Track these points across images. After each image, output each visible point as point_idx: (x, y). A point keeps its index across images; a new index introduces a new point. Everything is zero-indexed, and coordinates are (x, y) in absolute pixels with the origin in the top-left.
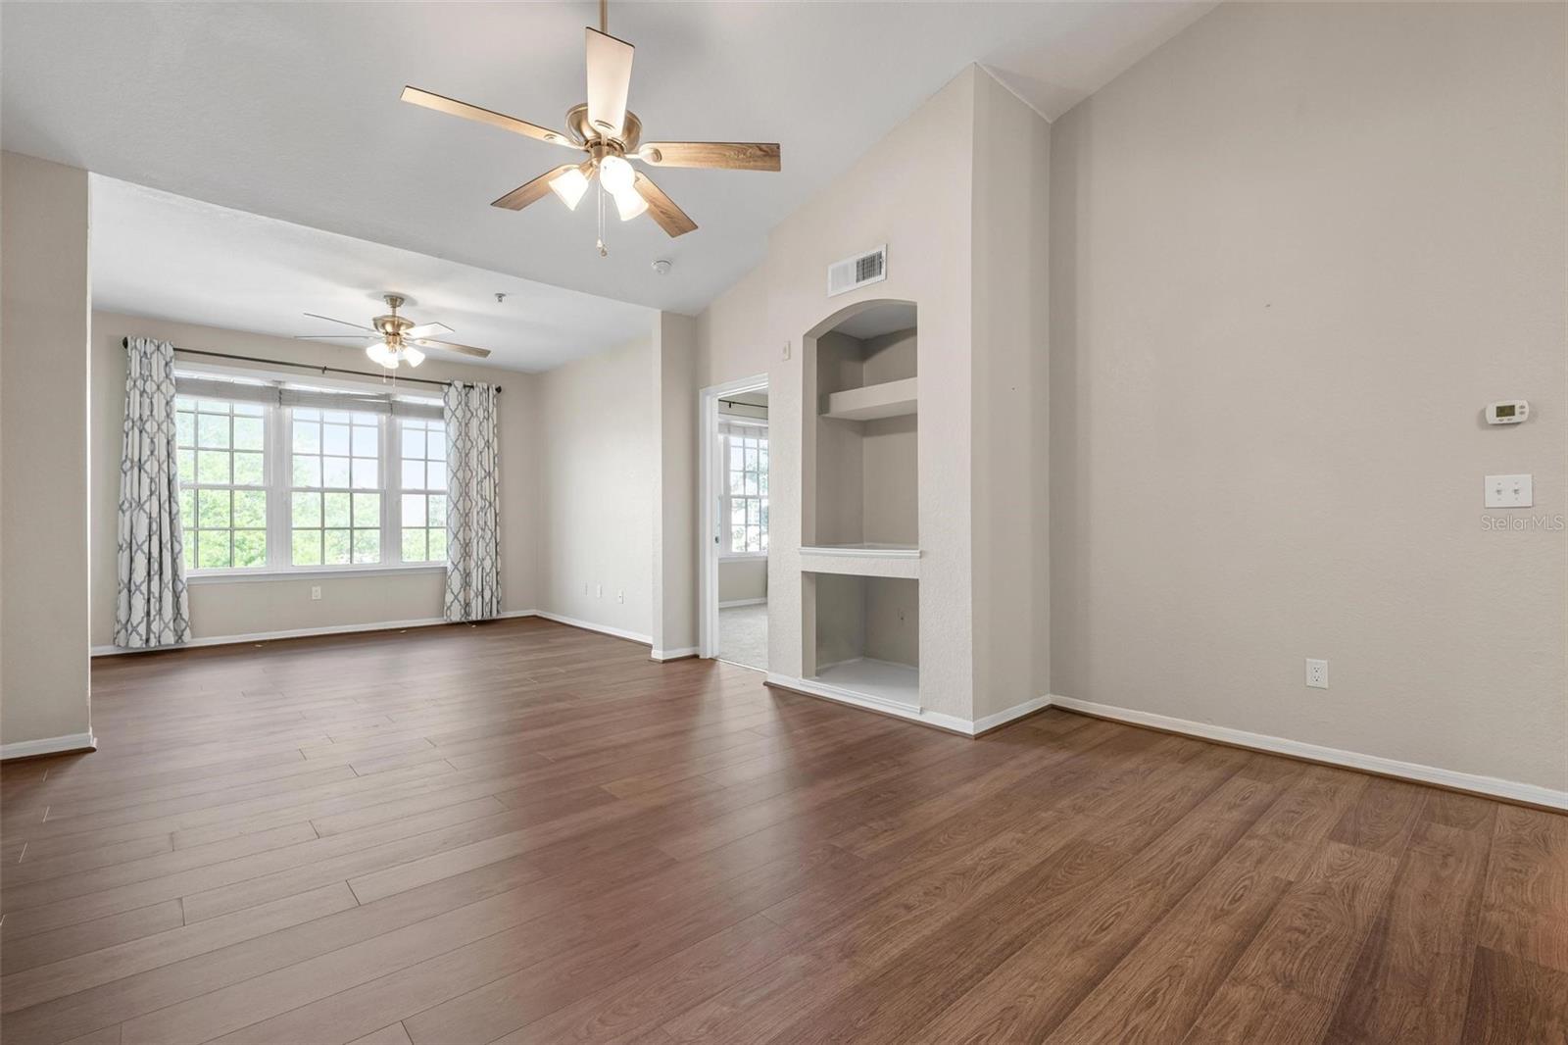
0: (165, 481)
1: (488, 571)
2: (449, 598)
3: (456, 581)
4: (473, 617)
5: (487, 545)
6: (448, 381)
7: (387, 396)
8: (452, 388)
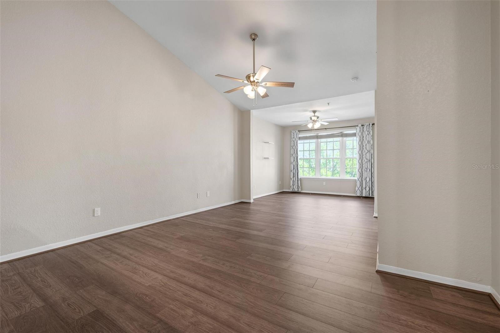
0: (296, 158)
1: (368, 181)
2: (357, 189)
3: (358, 184)
4: (364, 195)
5: (368, 174)
6: (357, 125)
7: (341, 133)
8: (358, 127)
